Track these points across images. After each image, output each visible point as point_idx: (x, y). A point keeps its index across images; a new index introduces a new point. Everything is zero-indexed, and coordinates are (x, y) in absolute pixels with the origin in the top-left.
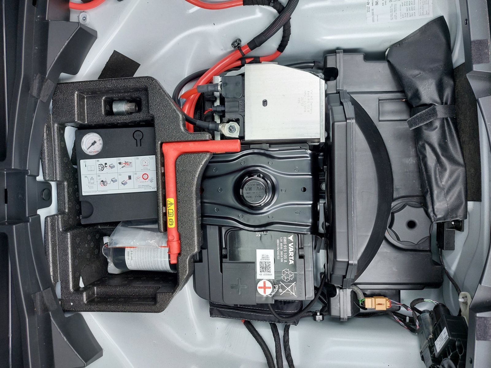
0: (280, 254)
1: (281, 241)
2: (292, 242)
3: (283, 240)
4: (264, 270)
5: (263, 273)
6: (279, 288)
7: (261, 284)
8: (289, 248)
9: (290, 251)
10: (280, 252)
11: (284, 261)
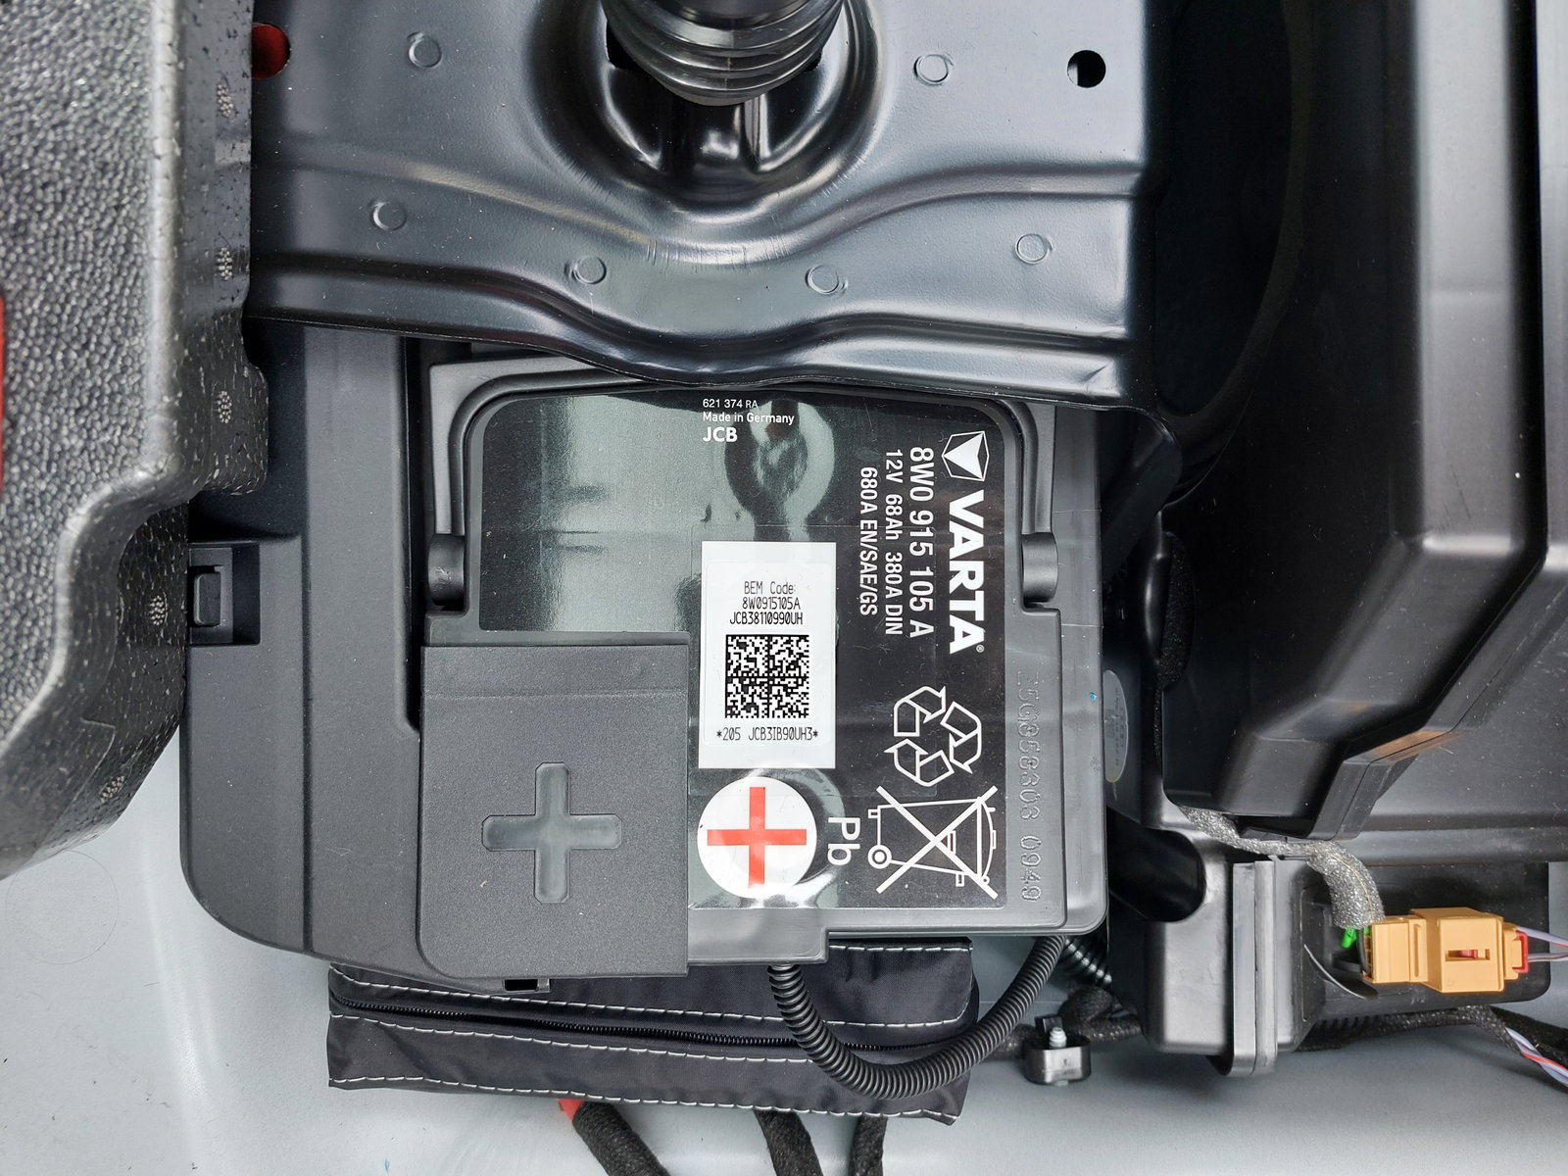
0: (881, 573)
1: (889, 477)
2: (971, 487)
3: (907, 473)
4: (757, 700)
5: (746, 723)
6: (867, 840)
7: (726, 809)
8: (953, 527)
10: (881, 563)
11: (913, 629)
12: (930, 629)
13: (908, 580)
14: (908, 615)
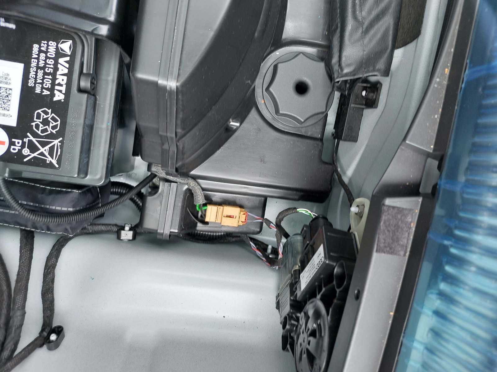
0: (36, 75)
1: (42, 48)
2: (66, 56)
3: (47, 49)
6: (23, 146)
8: (59, 66)
9: (58, 73)
10: (37, 72)
11: (44, 92)
12: (49, 93)
13: (44, 78)
14: (43, 88)
